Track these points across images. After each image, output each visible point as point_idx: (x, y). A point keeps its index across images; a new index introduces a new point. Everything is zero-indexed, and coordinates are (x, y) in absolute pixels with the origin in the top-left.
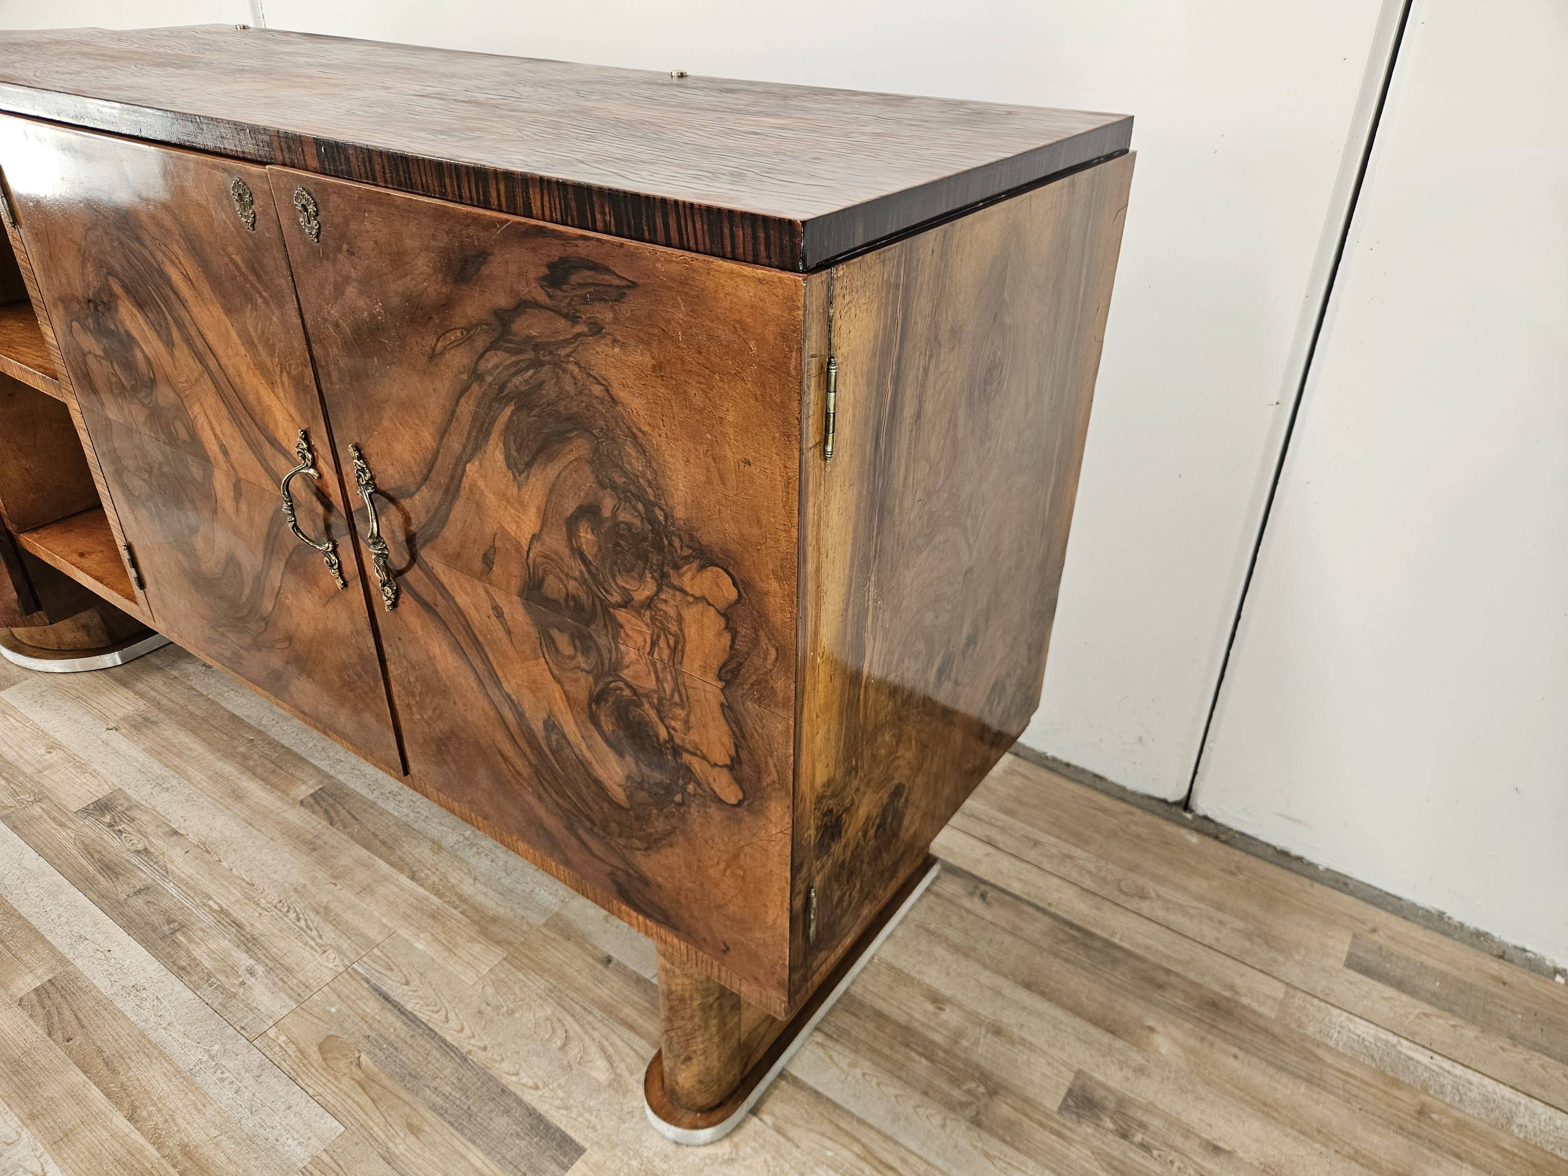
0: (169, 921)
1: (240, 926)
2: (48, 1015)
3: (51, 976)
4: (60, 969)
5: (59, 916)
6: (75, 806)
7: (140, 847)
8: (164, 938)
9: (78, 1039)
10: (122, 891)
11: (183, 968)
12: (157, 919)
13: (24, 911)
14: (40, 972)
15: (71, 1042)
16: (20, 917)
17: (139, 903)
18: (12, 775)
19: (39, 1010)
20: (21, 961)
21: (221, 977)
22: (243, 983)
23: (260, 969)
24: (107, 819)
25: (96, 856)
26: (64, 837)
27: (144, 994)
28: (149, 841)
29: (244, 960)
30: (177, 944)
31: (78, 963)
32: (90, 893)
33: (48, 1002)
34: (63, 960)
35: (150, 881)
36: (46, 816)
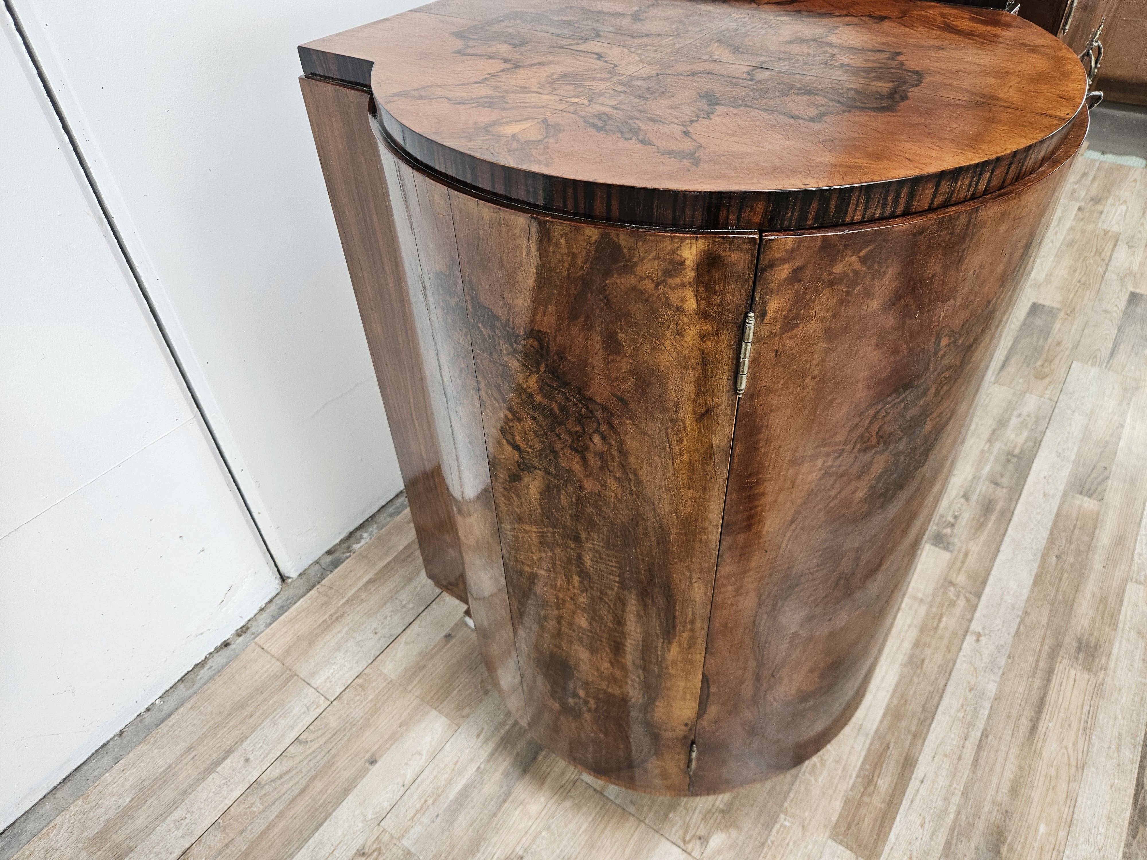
0: (1008, 461)
1: (994, 431)
2: (1100, 484)
3: (1078, 496)
4: (1071, 494)
5: (1038, 514)
6: (946, 556)
7: (963, 500)
8: (1021, 458)
9: (1103, 464)
10: (1001, 493)
11: (1035, 443)
12: (1011, 467)
13: (1046, 534)
14: (1078, 502)
15: (1106, 466)
16: (1051, 533)
17: (1005, 481)
18: (933, 619)
19: (1100, 489)
20: (1078, 515)
21: (1030, 425)
22: (1028, 416)
23: (1016, 413)
24: (948, 531)
25: (982, 519)
26: (975, 548)
27: (1060, 451)
28: (956, 497)
29: (1014, 421)
30: (1022, 451)
31: (1061, 487)
32: (1012, 508)
33: (1093, 488)
34: (1065, 495)
35: (987, 483)
36: (964, 569)
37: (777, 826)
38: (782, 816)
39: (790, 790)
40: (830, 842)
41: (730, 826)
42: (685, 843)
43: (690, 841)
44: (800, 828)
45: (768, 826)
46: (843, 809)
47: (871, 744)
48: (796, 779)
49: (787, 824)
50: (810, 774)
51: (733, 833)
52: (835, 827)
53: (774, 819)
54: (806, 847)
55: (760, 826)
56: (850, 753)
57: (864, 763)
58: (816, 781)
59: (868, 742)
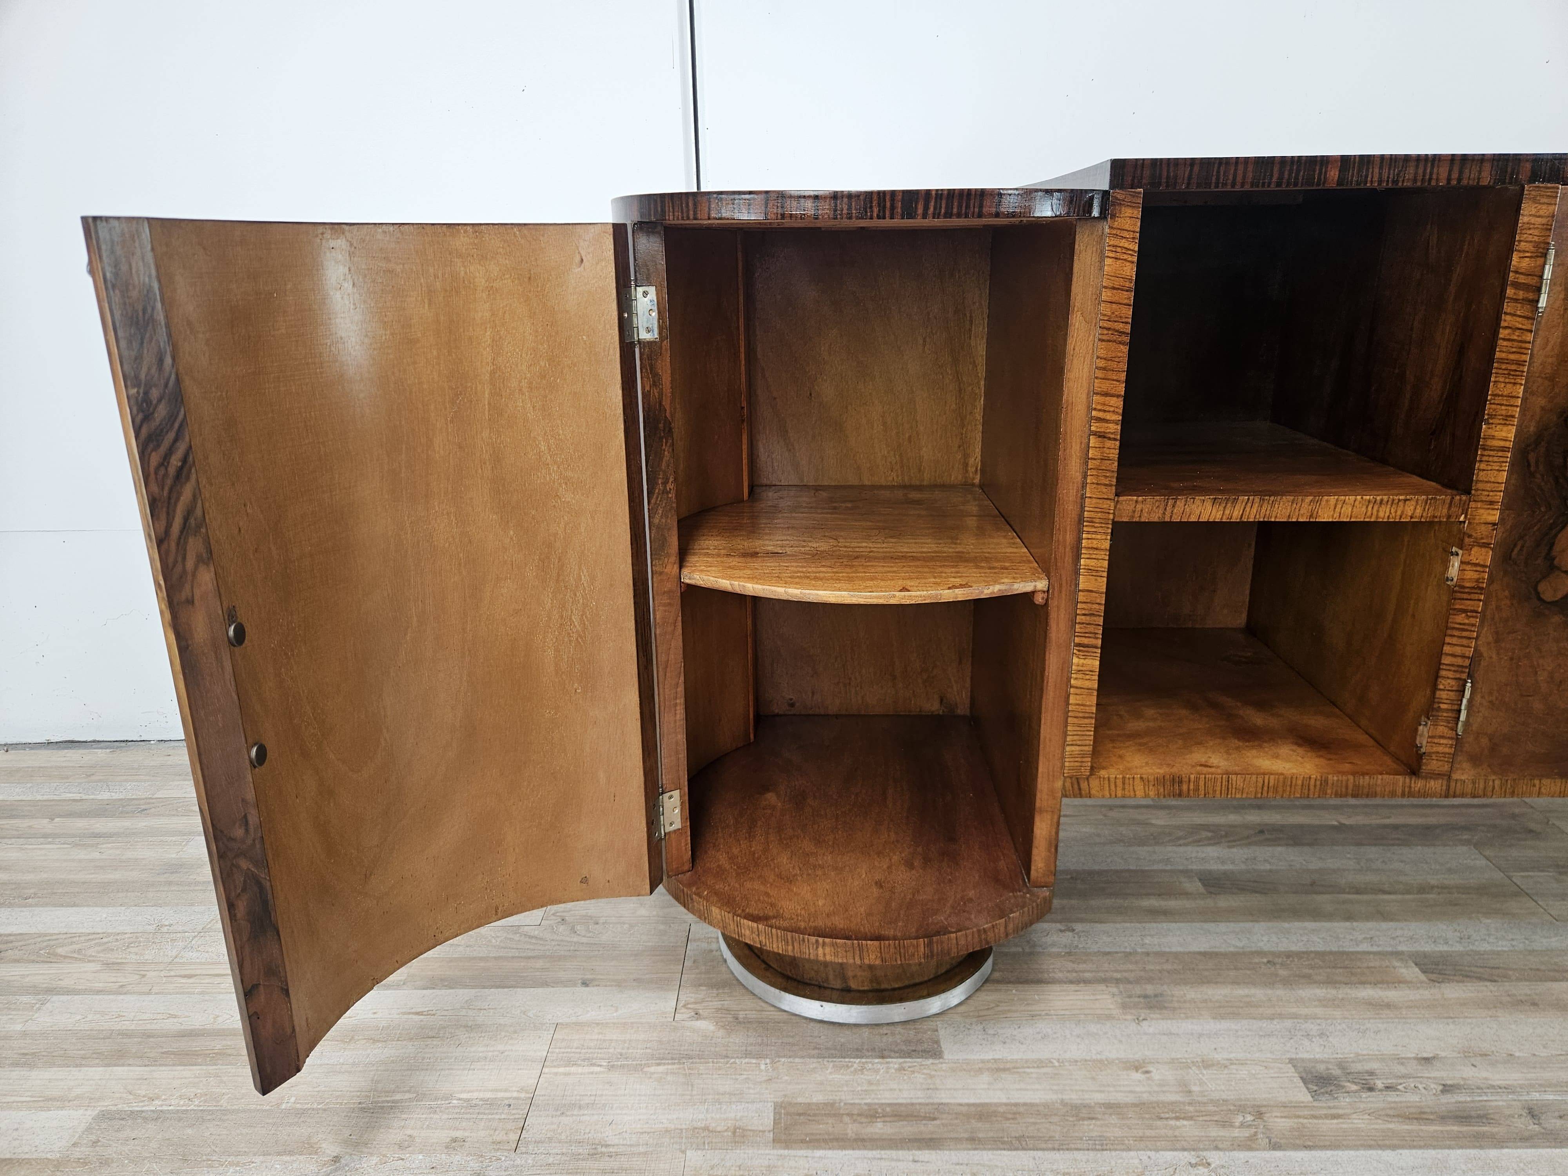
6: (1300, 1096)
7: (1437, 1087)
10: (1522, 1125)
17: (1556, 1123)
25: (1429, 1117)
32: (1511, 1144)
35: (1518, 1104)
36: (1303, 1121)
37: (754, 1061)
38: (768, 1061)
39: (802, 1057)
40: (770, 1107)
41: (726, 1029)
42: (684, 1006)
43: (688, 1008)
44: (767, 1078)
45: (747, 1054)
46: (817, 1104)
47: (920, 1104)
48: (818, 1057)
49: (763, 1067)
50: (834, 1066)
51: (721, 1033)
52: (790, 1104)
53: (759, 1056)
54: (749, 1088)
55: (744, 1048)
56: (891, 1090)
57: (890, 1105)
58: (831, 1073)
59: (920, 1101)
